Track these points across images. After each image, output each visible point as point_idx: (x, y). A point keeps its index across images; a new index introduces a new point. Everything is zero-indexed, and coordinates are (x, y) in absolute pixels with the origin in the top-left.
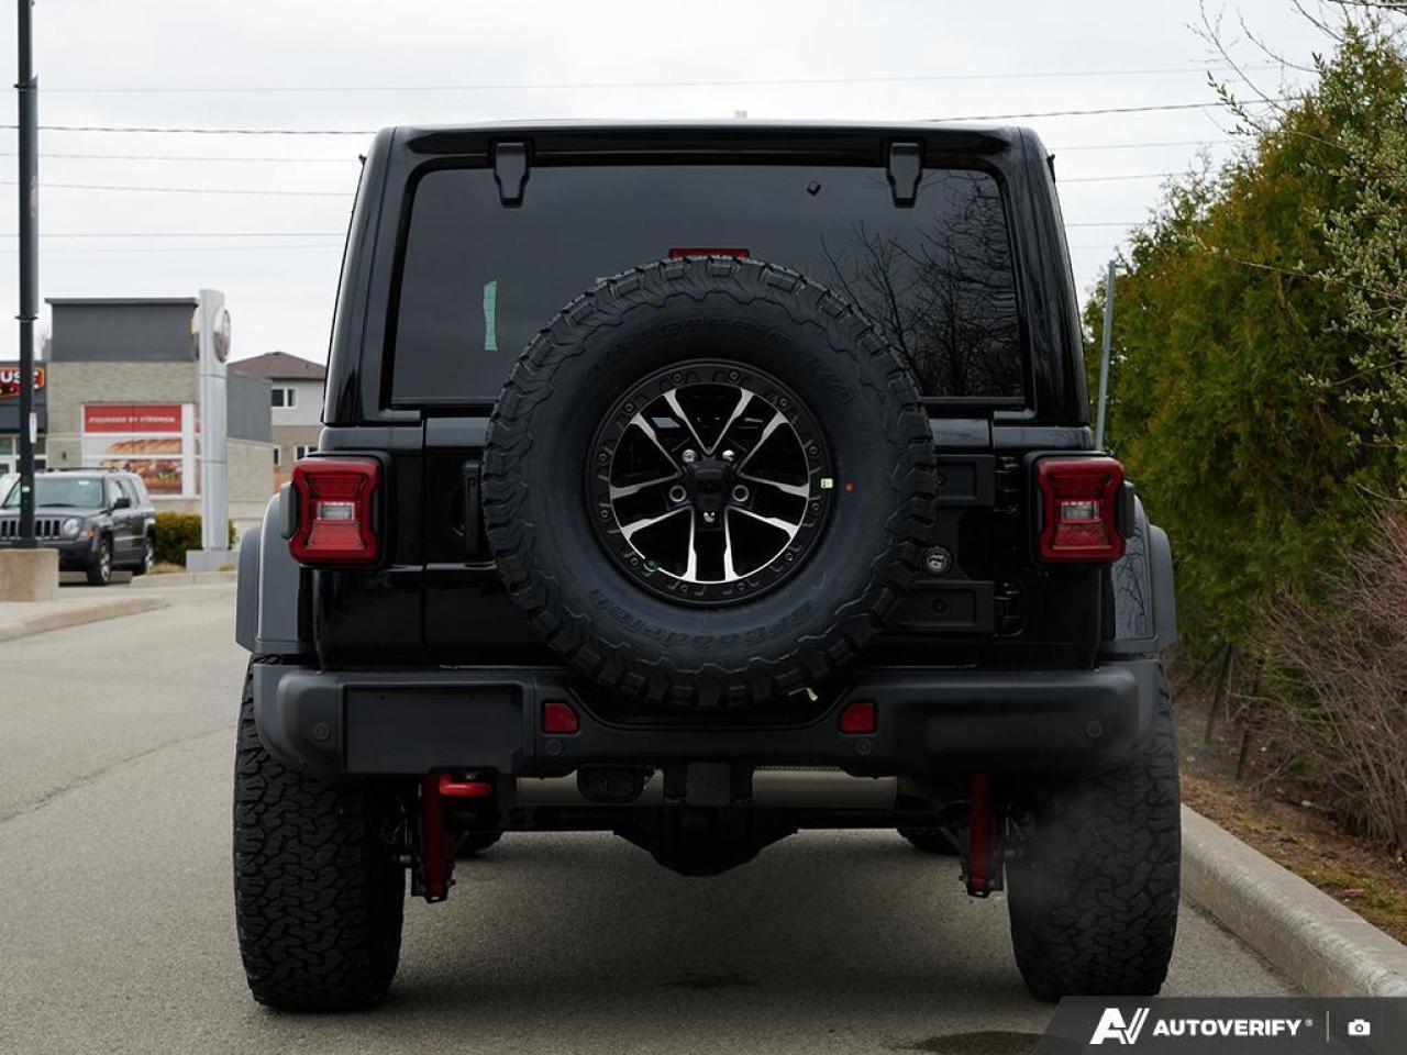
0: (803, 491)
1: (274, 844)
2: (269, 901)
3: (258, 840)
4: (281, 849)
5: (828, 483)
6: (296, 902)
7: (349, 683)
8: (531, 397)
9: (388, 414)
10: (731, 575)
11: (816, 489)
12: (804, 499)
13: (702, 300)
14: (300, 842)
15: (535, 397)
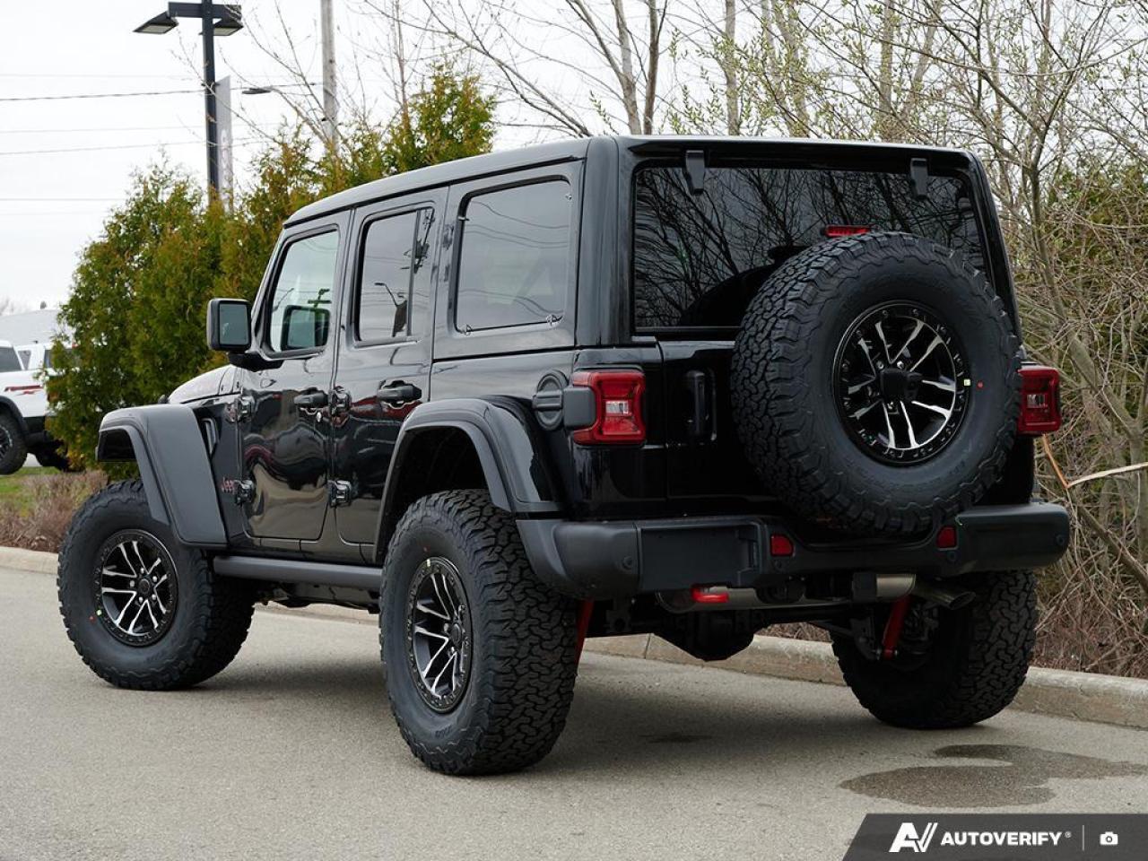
0: (952, 388)
1: (524, 650)
2: (517, 691)
3: (512, 647)
4: (530, 652)
5: (967, 382)
6: (534, 691)
7: (646, 527)
8: (807, 326)
9: (636, 339)
10: (914, 445)
11: (960, 386)
12: (952, 393)
13: (902, 262)
14: (541, 648)
15: (811, 326)
